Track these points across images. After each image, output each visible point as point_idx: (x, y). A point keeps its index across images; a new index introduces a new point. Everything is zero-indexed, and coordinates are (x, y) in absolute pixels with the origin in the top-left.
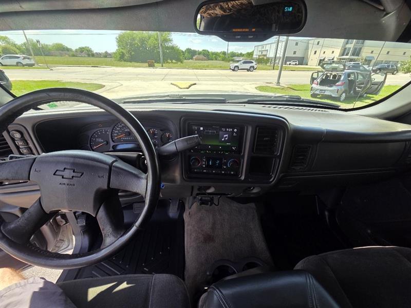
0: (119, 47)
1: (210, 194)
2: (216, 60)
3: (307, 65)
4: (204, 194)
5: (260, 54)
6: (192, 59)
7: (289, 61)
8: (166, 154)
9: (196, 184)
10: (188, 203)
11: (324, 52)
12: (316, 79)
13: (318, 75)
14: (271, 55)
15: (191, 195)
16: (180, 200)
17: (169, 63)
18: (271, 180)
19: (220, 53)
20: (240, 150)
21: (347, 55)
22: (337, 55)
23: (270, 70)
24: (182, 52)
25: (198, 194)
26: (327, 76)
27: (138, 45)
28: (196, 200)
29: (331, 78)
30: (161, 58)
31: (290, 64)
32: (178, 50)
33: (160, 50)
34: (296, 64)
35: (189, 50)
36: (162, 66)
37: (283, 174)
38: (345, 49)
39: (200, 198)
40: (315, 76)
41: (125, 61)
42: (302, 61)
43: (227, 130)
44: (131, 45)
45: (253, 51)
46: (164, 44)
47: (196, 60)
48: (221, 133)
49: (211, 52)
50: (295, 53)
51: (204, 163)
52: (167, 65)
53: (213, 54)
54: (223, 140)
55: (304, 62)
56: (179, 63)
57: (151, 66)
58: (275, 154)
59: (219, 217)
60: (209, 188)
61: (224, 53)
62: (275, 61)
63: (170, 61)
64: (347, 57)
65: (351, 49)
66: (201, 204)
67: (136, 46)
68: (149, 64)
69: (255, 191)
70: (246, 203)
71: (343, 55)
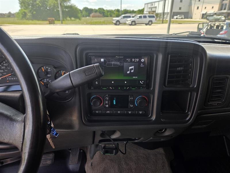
0: (21, 8)
1: (115, 140)
2: (111, 16)
3: (192, 18)
4: (109, 140)
5: (150, 10)
6: (89, 16)
7: (177, 15)
8: (58, 91)
9: (99, 129)
10: (90, 153)
11: (205, 8)
12: (202, 29)
13: (203, 26)
14: (160, 10)
15: (93, 143)
16: (80, 150)
17: (68, 20)
18: (188, 119)
19: (114, 10)
20: (148, 84)
21: (225, 9)
22: (216, 9)
23: (159, 23)
24: (80, 10)
25: (101, 141)
26: (211, 27)
27: (39, 5)
28: (98, 148)
29: (215, 28)
30: (61, 15)
31: (177, 18)
32: (76, 9)
33: (60, 9)
34: (182, 18)
35: (86, 9)
36: (62, 23)
37: (200, 111)
38: (223, 5)
39: (103, 146)
40: (201, 26)
41: (27, 19)
42: (187, 15)
43: (133, 60)
44: (33, 6)
45: (144, 9)
46: (63, 4)
47: (93, 17)
48: (125, 64)
49: (107, 10)
50: (180, 8)
51: (107, 102)
52: (67, 22)
53: (108, 11)
54: (128, 72)
55: (189, 16)
56: (78, 20)
57: (51, 23)
58: (191, 86)
59: (125, 166)
60: (113, 132)
61: (118, 11)
62: (163, 16)
63: (69, 19)
64: (225, 11)
65: (228, 5)
66: (104, 154)
67: (37, 6)
68: (49, 21)
69: (167, 133)
70: (154, 149)
71: (221, 10)
